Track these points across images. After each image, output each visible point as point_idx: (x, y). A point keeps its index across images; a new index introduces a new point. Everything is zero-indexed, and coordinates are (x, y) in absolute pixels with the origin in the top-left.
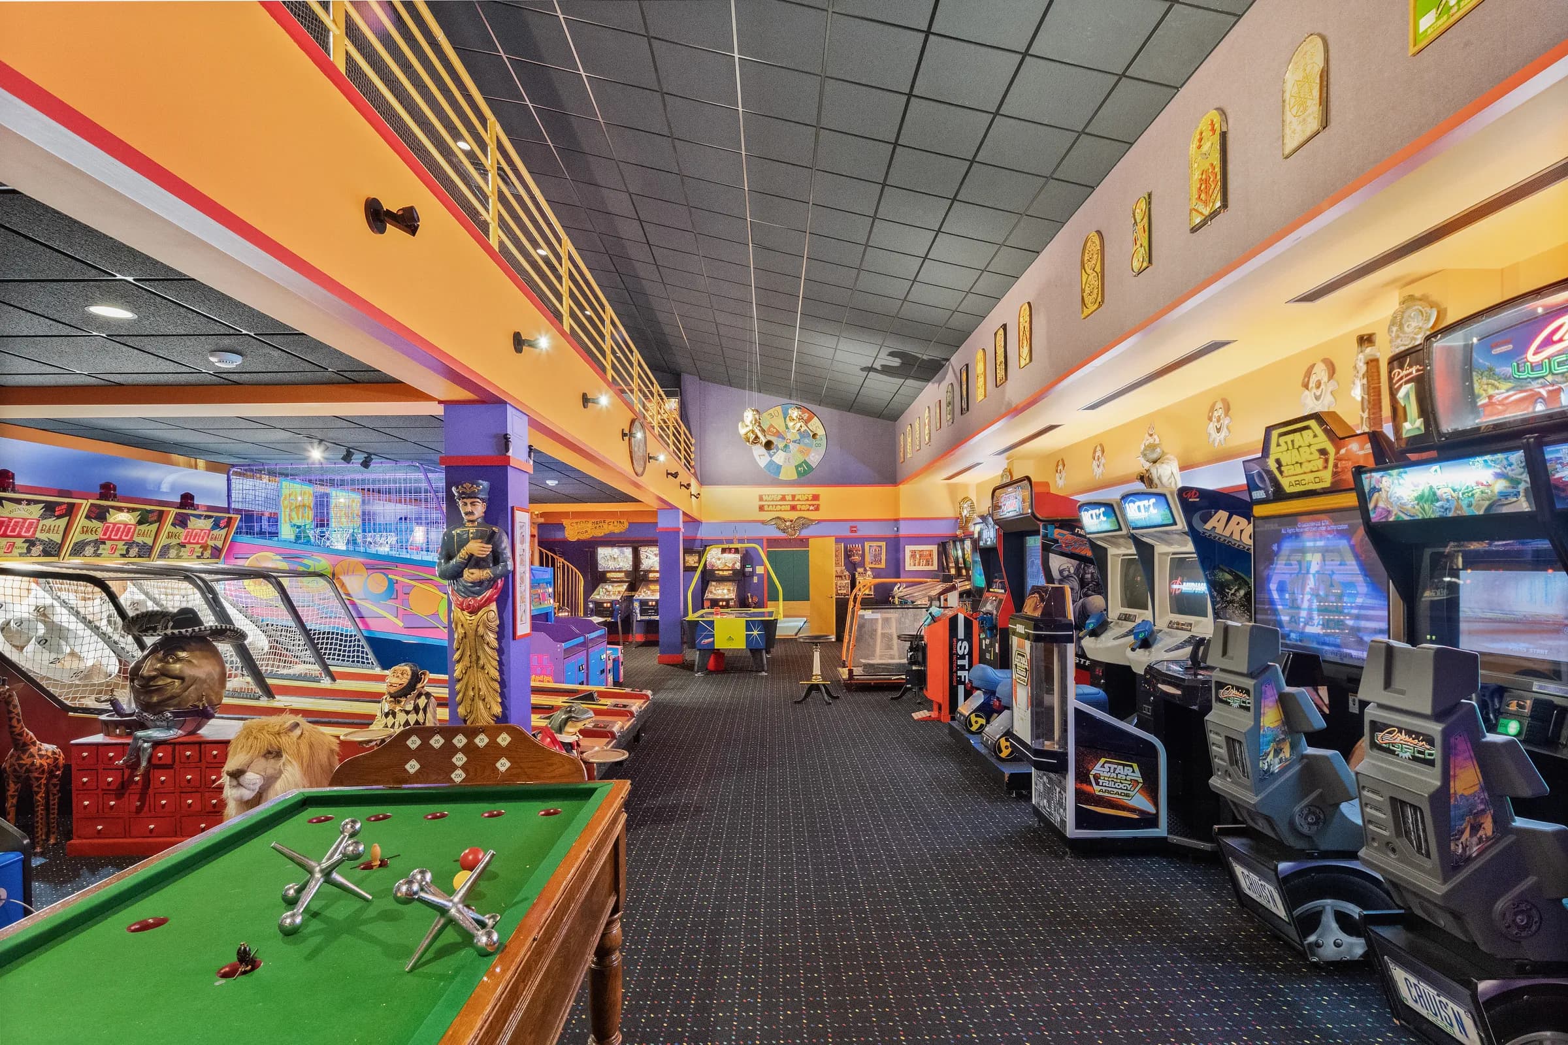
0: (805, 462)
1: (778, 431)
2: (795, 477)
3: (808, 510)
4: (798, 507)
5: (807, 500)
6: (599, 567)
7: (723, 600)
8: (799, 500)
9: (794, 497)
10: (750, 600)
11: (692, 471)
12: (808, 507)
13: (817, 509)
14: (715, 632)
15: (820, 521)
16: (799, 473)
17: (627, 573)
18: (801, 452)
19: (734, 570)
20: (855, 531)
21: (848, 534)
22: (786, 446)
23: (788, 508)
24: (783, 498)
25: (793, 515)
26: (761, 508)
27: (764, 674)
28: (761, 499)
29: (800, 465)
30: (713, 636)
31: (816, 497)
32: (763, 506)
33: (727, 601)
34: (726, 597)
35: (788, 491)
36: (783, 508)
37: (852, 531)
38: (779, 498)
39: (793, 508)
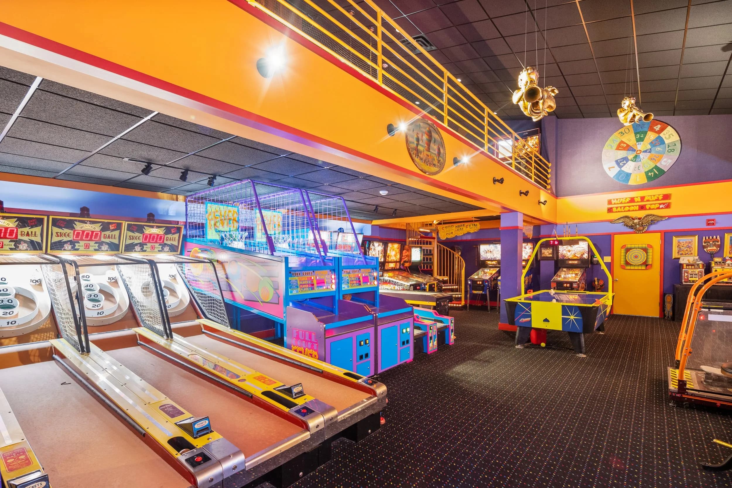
0: (656, 167)
1: (628, 145)
2: (645, 181)
3: (659, 208)
4: (647, 207)
5: (658, 200)
6: (481, 257)
7: (567, 283)
8: (648, 201)
9: (642, 198)
10: (596, 283)
11: (549, 187)
12: (657, 206)
13: (668, 206)
14: (533, 313)
15: (670, 217)
16: (649, 178)
17: (499, 262)
18: (651, 159)
19: (581, 260)
20: (713, 224)
21: (704, 226)
22: (636, 157)
23: (637, 208)
24: (632, 200)
25: (642, 214)
26: (610, 210)
27: (583, 356)
28: (610, 202)
29: (651, 171)
30: (530, 316)
31: (666, 197)
32: (612, 208)
33: (571, 283)
34: (570, 280)
35: (637, 194)
36: (632, 208)
37: (708, 224)
38: (628, 200)
39: (642, 208)
